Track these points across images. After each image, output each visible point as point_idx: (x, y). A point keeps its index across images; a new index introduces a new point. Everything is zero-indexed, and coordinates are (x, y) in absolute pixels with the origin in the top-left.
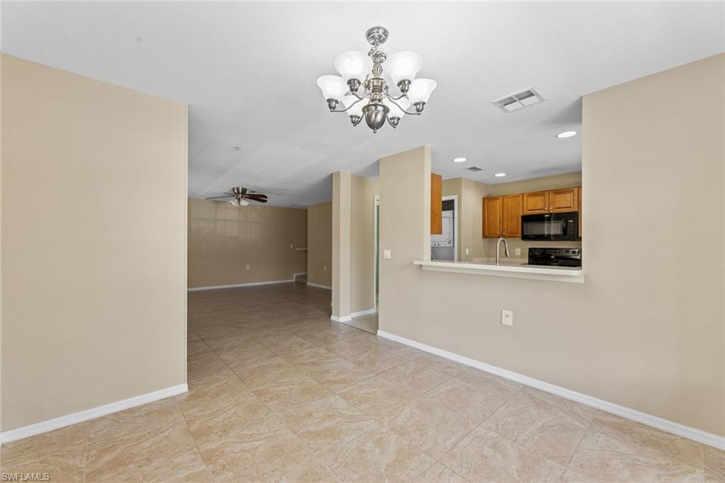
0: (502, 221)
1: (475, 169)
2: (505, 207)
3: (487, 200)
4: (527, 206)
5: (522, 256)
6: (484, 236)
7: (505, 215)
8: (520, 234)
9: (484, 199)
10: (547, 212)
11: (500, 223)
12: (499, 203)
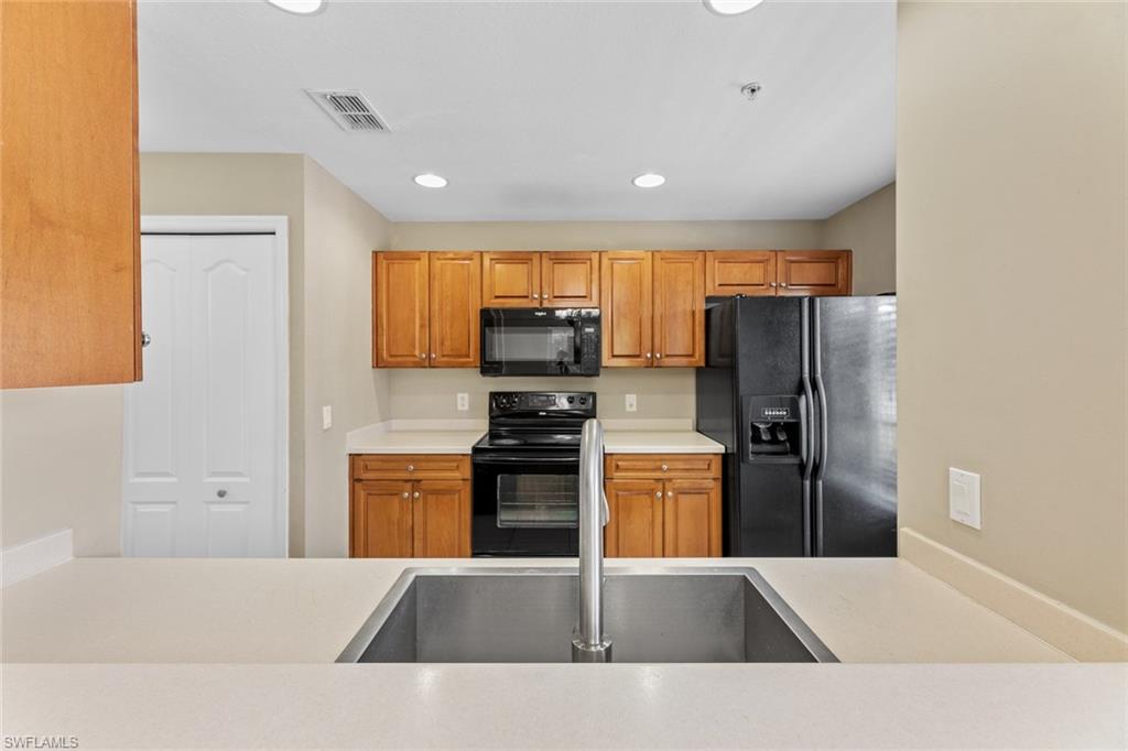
0: (428, 323)
1: (353, 109)
2: (436, 284)
3: (384, 260)
4: (492, 286)
5: (472, 413)
6: (378, 363)
7: (436, 307)
8: (474, 356)
9: (376, 254)
10: (536, 304)
11: (422, 326)
12: (419, 268)
